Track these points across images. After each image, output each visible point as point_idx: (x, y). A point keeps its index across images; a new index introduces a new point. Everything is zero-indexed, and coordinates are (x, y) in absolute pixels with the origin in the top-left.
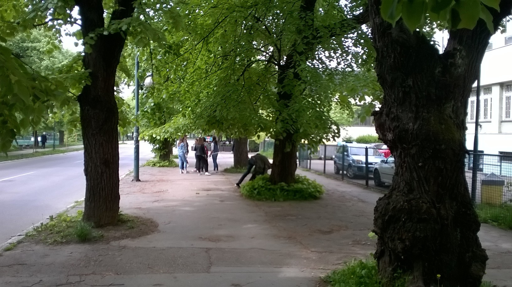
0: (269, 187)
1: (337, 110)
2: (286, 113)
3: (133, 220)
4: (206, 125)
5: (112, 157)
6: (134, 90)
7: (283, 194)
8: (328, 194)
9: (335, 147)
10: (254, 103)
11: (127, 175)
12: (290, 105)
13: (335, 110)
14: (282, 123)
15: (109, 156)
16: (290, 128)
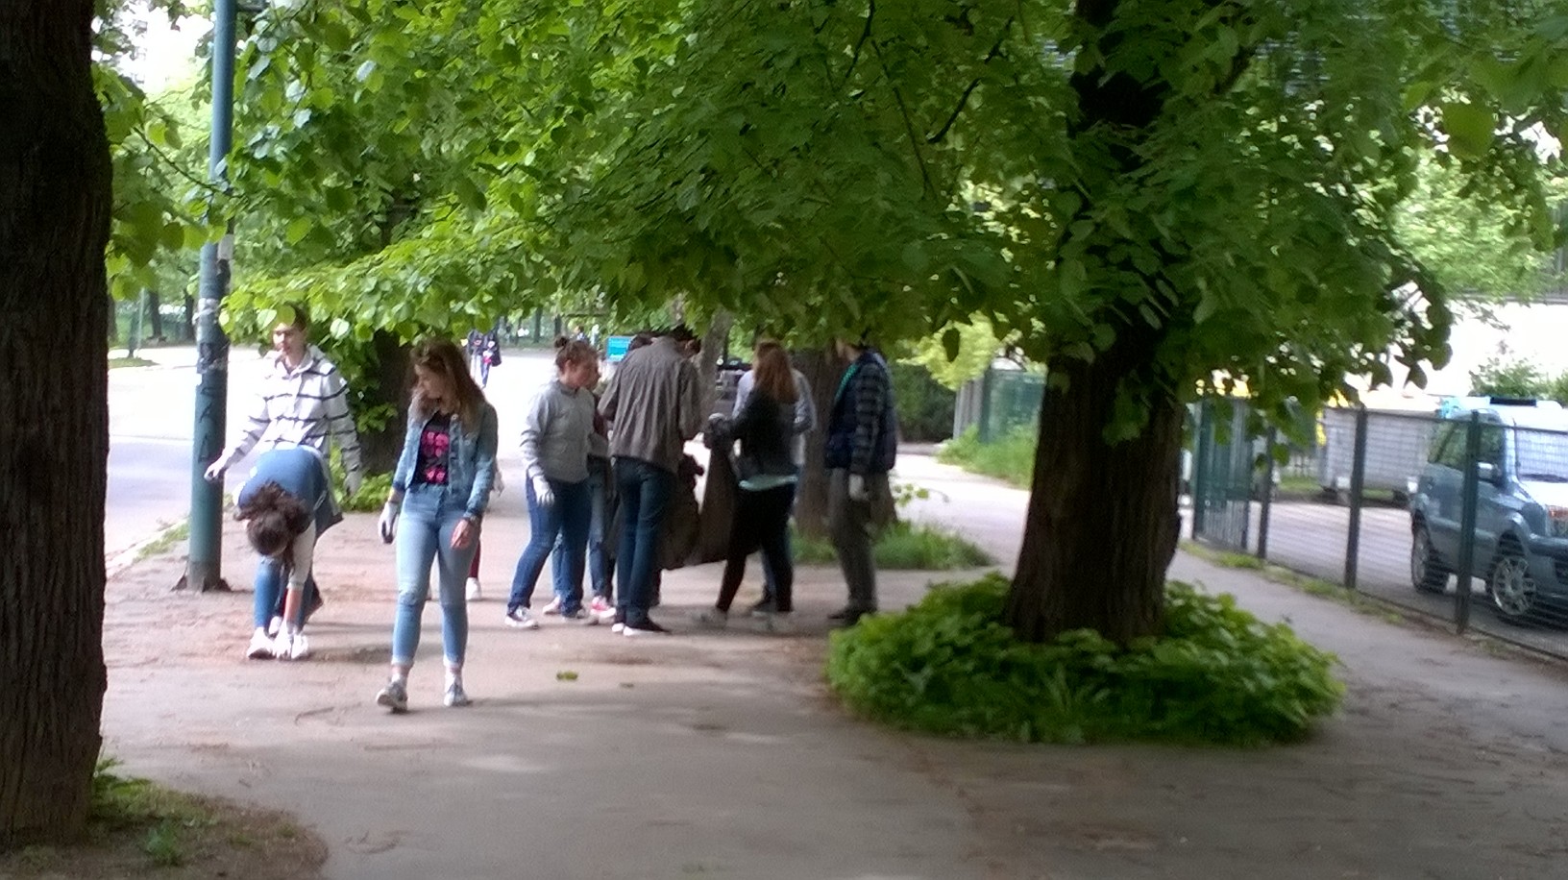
0: (1002, 654)
1: (1448, 194)
2: (1119, 207)
3: (176, 819)
4: (632, 260)
5: (64, 433)
6: (208, 38)
7: (1087, 699)
8: (1363, 712)
9: (1428, 427)
10: (931, 136)
11: (150, 550)
12: (1146, 156)
13: (1435, 195)
14: (1096, 260)
15: (50, 432)
16: (1138, 293)
